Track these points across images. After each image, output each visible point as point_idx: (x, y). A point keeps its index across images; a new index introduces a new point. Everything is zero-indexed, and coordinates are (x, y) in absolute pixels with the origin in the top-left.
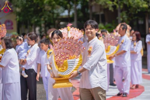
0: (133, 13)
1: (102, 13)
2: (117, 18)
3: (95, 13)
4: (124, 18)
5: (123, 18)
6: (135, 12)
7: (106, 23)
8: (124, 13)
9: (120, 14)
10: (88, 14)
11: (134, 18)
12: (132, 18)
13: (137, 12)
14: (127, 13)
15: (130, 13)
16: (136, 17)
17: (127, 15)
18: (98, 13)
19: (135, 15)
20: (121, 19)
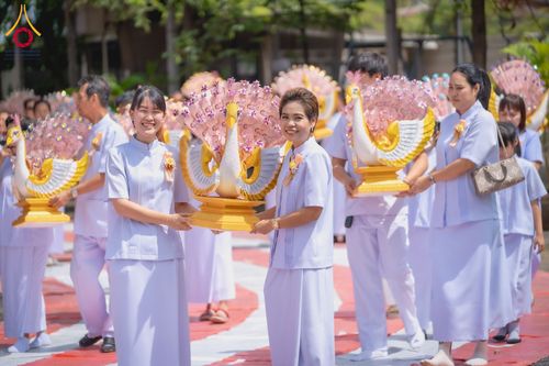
0: (219, 38)
1: (111, 36)
2: (164, 55)
3: (84, 36)
4: (190, 53)
5: (184, 56)
6: (226, 34)
7: (127, 73)
8: (188, 36)
9: (172, 40)
10: (64, 41)
11: (221, 55)
12: (215, 53)
13: (232, 35)
14: (197, 37)
15: (206, 36)
16: (229, 52)
17: (198, 46)
18: (98, 39)
19: (226, 45)
20: (178, 59)
